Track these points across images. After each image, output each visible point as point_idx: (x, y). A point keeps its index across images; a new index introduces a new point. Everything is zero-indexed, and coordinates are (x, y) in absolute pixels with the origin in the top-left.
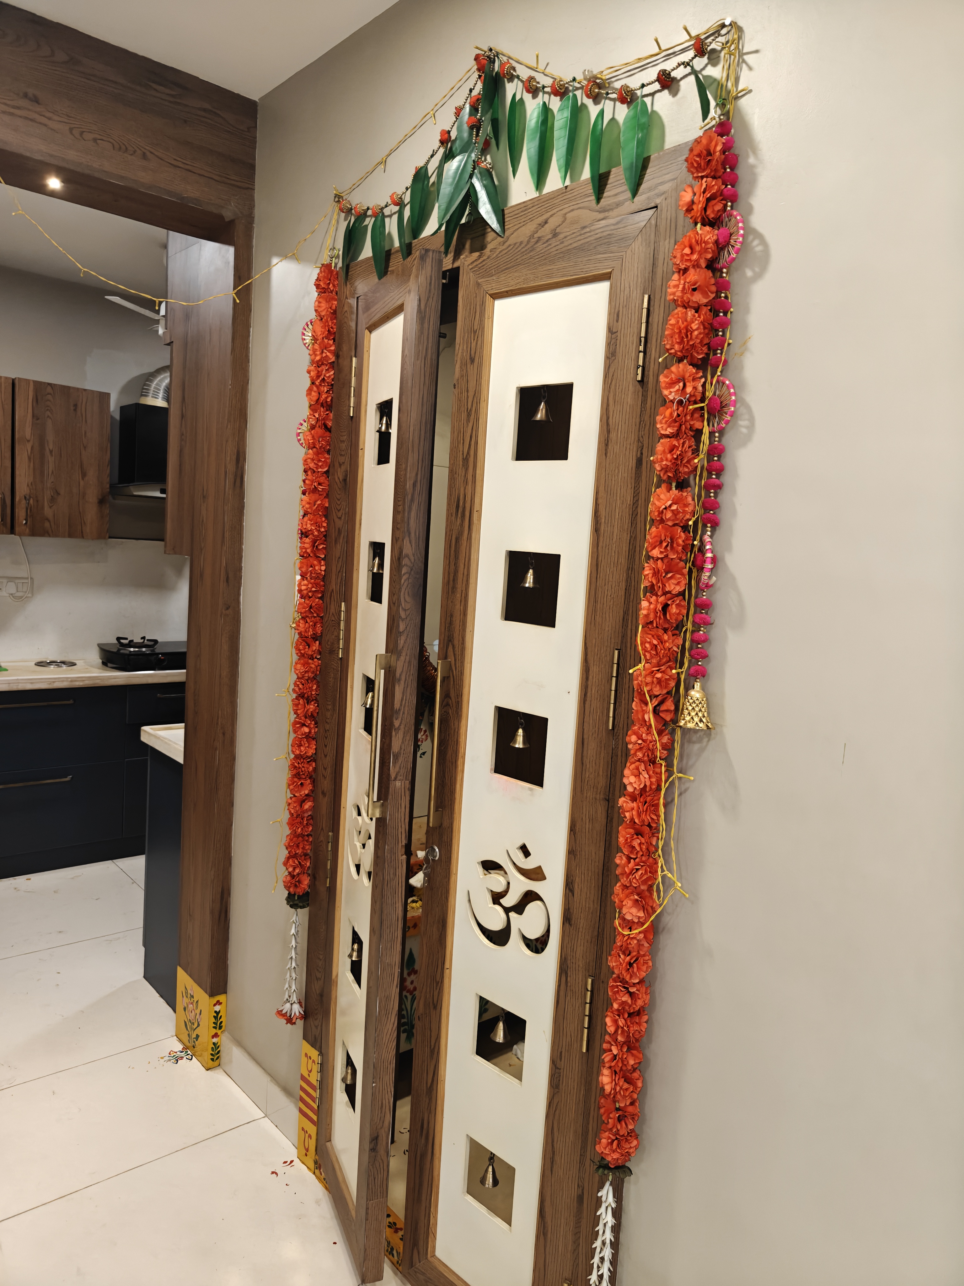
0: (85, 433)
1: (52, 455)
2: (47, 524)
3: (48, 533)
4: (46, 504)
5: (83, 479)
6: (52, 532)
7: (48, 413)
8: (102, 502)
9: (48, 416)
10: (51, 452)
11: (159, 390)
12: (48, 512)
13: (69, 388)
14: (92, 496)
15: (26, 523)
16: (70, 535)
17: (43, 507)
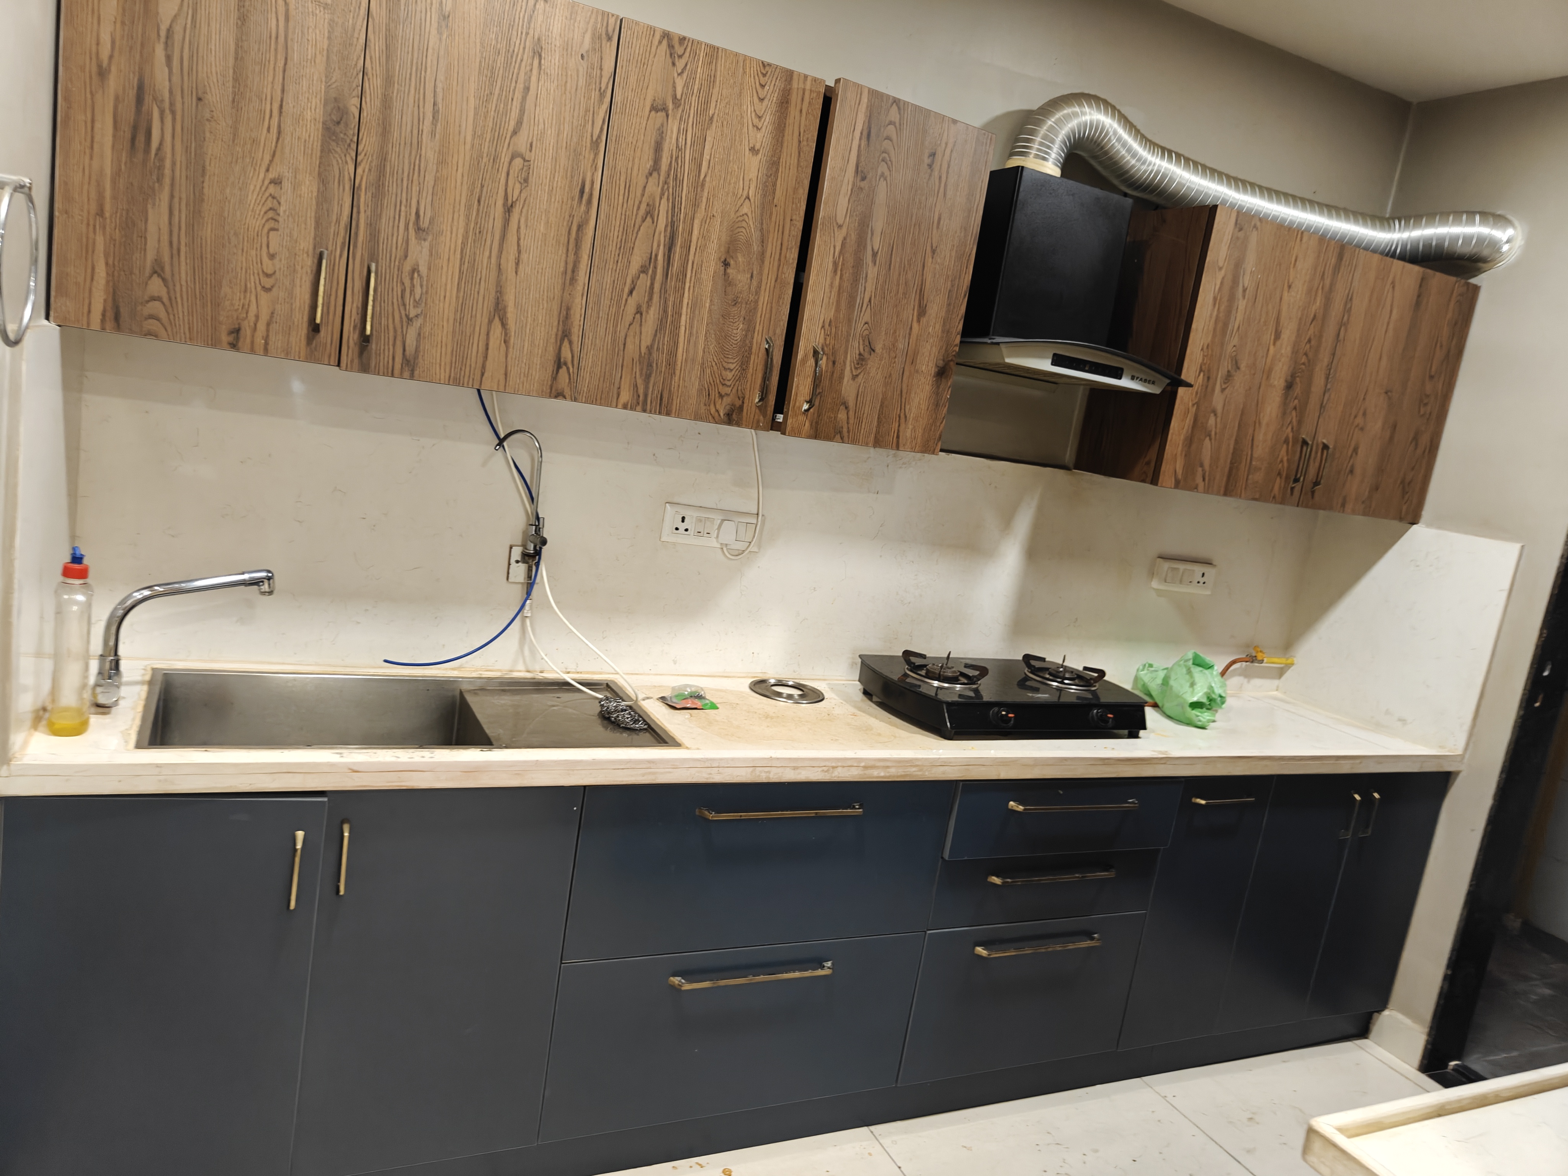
0: (939, 219)
1: (875, 264)
2: (842, 415)
3: (840, 433)
4: (848, 368)
5: (919, 321)
6: (848, 432)
7: (883, 168)
8: (942, 373)
9: (882, 175)
10: (875, 255)
11: (1053, 141)
12: (848, 389)
13: (928, 112)
14: (928, 364)
15: (807, 411)
16: (878, 443)
17: (841, 377)
